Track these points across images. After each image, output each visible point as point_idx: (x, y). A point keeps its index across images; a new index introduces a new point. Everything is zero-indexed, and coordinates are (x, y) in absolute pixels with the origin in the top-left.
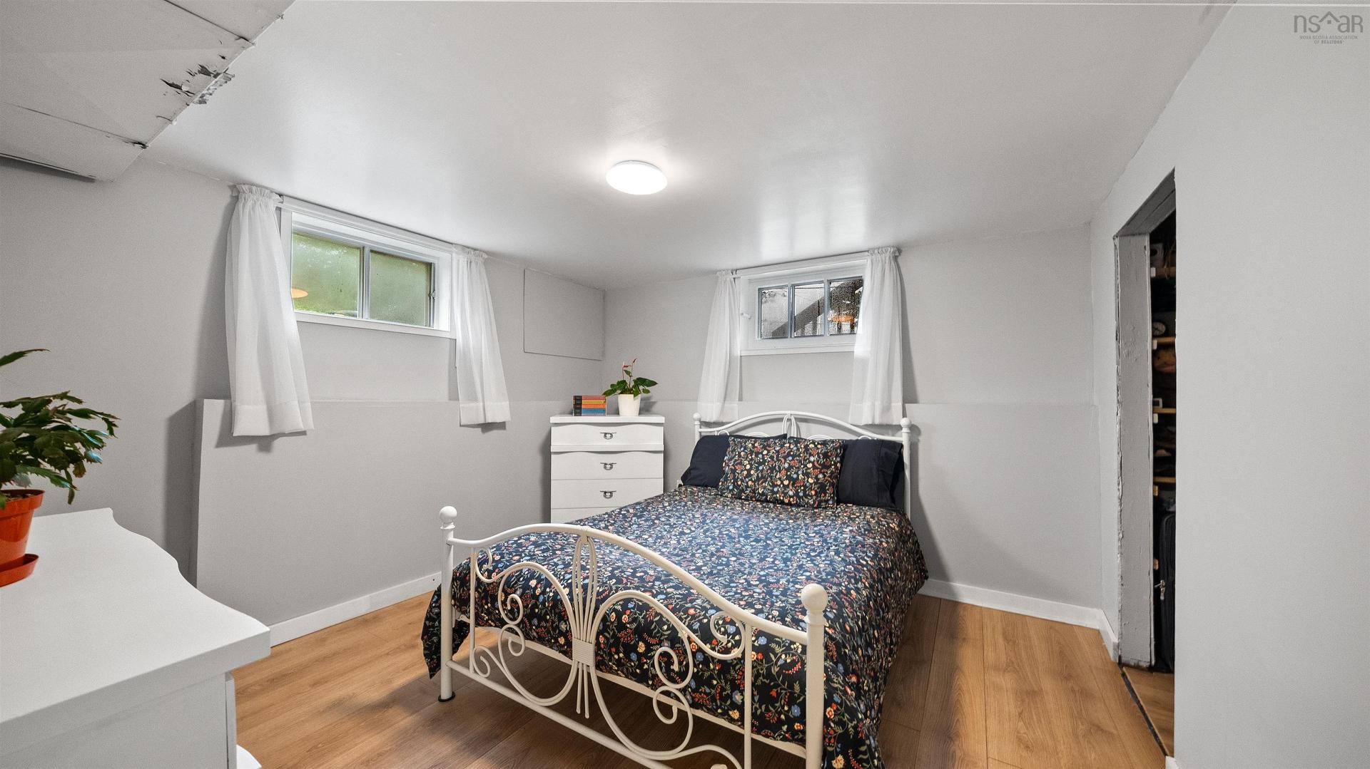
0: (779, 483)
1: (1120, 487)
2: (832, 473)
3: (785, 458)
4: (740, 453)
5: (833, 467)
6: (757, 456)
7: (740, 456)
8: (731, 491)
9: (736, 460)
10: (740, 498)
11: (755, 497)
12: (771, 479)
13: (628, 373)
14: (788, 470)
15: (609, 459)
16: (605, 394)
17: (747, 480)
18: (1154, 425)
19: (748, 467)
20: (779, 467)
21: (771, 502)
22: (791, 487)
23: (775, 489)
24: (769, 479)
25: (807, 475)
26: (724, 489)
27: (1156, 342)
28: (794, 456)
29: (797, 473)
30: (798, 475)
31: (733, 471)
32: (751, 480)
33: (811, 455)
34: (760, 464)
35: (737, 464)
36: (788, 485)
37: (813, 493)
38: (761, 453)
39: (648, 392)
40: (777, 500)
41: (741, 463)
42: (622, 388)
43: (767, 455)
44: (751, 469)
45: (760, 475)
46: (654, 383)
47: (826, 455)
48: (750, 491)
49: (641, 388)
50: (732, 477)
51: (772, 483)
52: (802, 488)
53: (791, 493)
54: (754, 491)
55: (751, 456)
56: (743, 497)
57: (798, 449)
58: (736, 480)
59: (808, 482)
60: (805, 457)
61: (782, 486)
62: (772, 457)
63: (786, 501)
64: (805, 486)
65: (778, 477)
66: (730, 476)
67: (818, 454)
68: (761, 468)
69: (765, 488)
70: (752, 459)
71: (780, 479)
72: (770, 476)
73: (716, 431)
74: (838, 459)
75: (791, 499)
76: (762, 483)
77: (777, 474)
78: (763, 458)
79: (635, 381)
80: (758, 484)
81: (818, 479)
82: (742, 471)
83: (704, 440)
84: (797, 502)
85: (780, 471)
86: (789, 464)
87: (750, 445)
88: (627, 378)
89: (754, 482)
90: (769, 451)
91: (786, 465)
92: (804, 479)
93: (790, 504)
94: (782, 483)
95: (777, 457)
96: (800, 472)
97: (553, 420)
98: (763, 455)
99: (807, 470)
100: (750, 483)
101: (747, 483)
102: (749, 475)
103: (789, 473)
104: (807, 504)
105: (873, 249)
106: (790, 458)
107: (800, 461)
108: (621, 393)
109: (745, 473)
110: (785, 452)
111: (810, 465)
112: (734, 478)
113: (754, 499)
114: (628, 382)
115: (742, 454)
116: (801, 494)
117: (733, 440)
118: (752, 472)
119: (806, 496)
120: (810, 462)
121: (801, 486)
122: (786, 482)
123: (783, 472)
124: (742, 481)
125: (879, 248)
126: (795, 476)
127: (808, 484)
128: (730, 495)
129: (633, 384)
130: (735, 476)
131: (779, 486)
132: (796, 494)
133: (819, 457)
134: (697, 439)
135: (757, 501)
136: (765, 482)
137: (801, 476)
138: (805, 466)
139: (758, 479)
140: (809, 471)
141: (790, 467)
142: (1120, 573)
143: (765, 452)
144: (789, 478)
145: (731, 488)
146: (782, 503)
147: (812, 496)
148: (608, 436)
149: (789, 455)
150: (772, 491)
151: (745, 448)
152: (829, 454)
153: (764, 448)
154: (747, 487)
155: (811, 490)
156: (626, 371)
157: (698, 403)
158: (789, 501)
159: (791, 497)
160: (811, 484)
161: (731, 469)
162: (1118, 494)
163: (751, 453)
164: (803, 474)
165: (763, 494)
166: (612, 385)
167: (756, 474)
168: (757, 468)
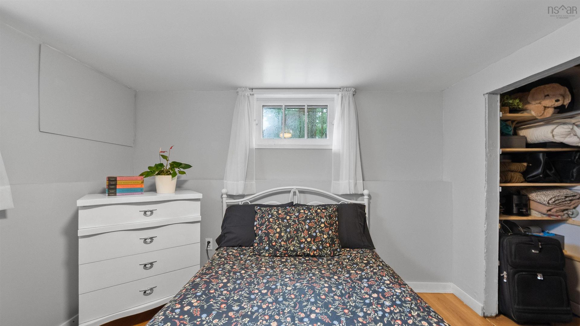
0: (304, 240)
1: (486, 225)
2: (335, 229)
3: (304, 221)
4: (269, 219)
5: (335, 224)
6: (283, 221)
7: (269, 222)
8: (267, 251)
9: (267, 226)
10: (276, 256)
11: (287, 253)
12: (298, 238)
13: (164, 157)
14: (309, 230)
15: (148, 234)
16: (142, 175)
17: (280, 241)
18: (500, 192)
19: (278, 230)
20: (302, 229)
21: (301, 256)
22: (312, 242)
23: (302, 246)
24: (296, 238)
25: (322, 232)
26: (260, 250)
27: (501, 150)
28: (310, 219)
29: (315, 232)
30: (316, 233)
31: (267, 234)
32: (283, 241)
33: (321, 218)
34: (287, 227)
35: (269, 229)
36: (311, 241)
37: (328, 245)
38: (286, 218)
39: (184, 173)
40: (304, 254)
41: (271, 228)
42: (159, 170)
43: (290, 219)
44: (281, 232)
45: (289, 236)
46: (188, 166)
47: (330, 217)
48: (283, 250)
49: (177, 170)
50: (266, 239)
51: (299, 241)
52: (320, 242)
53: (314, 248)
54: (286, 249)
55: (279, 221)
56: (278, 255)
57: (311, 214)
58: (270, 241)
59: (324, 238)
60: (318, 219)
61: (306, 242)
62: (294, 221)
63: (312, 254)
64: (322, 241)
65: (302, 236)
66: (265, 239)
67: (325, 216)
68: (288, 230)
69: (294, 246)
70: (280, 224)
71: (304, 237)
72: (296, 236)
73: (240, 202)
74: (337, 219)
75: (315, 252)
76: (291, 242)
77: (301, 234)
78: (288, 222)
79: (171, 165)
80: (289, 243)
81: (329, 235)
82: (274, 234)
83: (231, 209)
84: (319, 254)
85: (303, 231)
86: (309, 225)
87: (275, 213)
88: (164, 162)
89: (285, 242)
90: (291, 217)
91: (307, 227)
92: (321, 236)
93: (314, 256)
94: (306, 240)
95: (298, 221)
96: (317, 231)
97: (80, 203)
98: (287, 220)
99: (321, 229)
100: (283, 243)
101: (280, 243)
102: (280, 237)
103: (310, 233)
104: (326, 254)
105: (344, 88)
106: (308, 221)
107: (316, 223)
108: (158, 174)
109: (277, 235)
110: (303, 217)
111: (323, 225)
112: (269, 240)
113: (287, 255)
114: (165, 165)
115: (271, 220)
116: (321, 247)
117: (260, 209)
118: (283, 234)
119: (324, 248)
120: (322, 223)
121: (319, 241)
122: (309, 240)
123: (306, 232)
124: (276, 242)
125: (347, 88)
126: (314, 234)
127: (324, 239)
128: (267, 255)
129: (169, 167)
130: (269, 238)
131: (304, 242)
132: (318, 248)
133: (327, 219)
134: (225, 208)
135: (289, 256)
136: (293, 241)
137: (318, 234)
138: (320, 226)
139: (288, 239)
140: (323, 229)
141: (310, 228)
142: (485, 270)
143: (288, 217)
144: (310, 236)
145: (267, 248)
146: (308, 255)
147: (327, 248)
148: (148, 213)
149: (306, 219)
150: (300, 247)
151: (272, 215)
152: (332, 216)
153: (287, 214)
154: (281, 246)
155: (327, 243)
156: (162, 156)
157: (225, 181)
158: (314, 253)
159: (315, 250)
160: (326, 239)
161: (265, 232)
162: (485, 229)
163: (278, 218)
164: (320, 232)
165: (294, 251)
166: (149, 168)
167: (286, 236)
168: (286, 230)
